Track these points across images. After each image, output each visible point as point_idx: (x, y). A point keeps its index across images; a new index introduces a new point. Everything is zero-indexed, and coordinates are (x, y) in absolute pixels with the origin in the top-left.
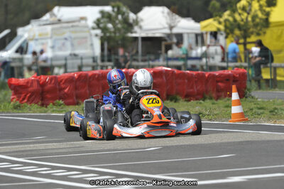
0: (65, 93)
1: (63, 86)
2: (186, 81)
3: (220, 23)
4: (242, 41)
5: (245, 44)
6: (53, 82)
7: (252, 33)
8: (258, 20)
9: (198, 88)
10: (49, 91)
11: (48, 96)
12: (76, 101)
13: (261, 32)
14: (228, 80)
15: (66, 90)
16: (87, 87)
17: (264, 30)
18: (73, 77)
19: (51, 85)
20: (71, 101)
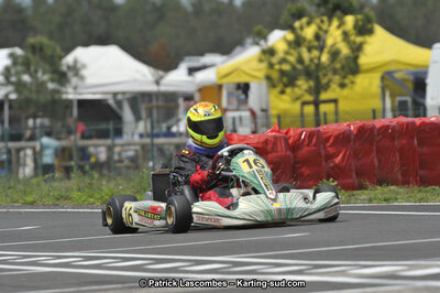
0: (336, 166)
1: (331, 150)
3: (271, 66)
5: (317, 103)
10: (307, 161)
11: (306, 170)
12: (356, 181)
13: (347, 81)
15: (337, 160)
16: (374, 154)
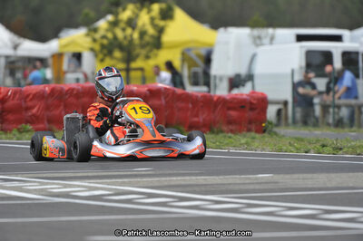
0: (34, 115)
1: (30, 104)
2: (190, 106)
3: (95, 40)
4: (122, 66)
5: (128, 70)
6: (17, 96)
7: (137, 56)
8: (147, 38)
9: (204, 116)
10: (11, 111)
11: (11, 117)
12: (47, 126)
13: (151, 54)
14: (243, 107)
15: (34, 111)
16: (62, 107)
17: (155, 51)
18: (44, 91)
19: (15, 102)
20: (41, 126)
